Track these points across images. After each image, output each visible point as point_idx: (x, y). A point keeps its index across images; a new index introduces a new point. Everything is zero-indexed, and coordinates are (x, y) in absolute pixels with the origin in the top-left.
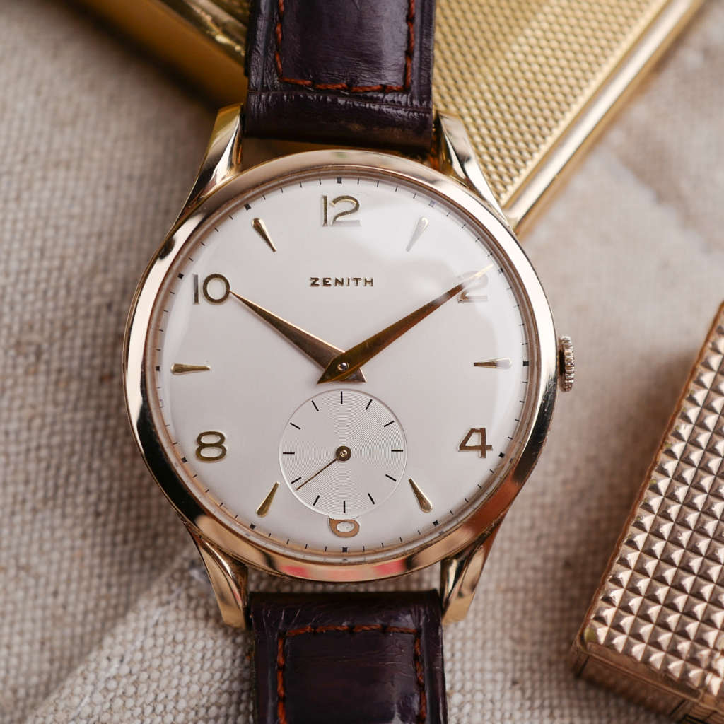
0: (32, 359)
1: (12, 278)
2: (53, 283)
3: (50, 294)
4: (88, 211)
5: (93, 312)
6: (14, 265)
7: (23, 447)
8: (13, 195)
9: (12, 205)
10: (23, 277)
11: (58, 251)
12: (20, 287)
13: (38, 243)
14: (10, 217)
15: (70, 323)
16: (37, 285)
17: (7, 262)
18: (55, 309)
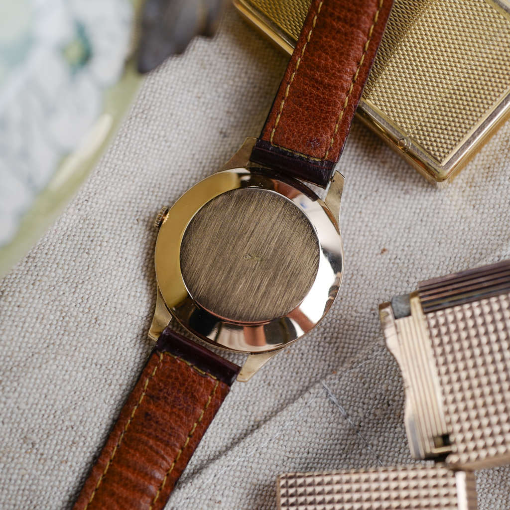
0: (30, 446)
1: (29, 406)
2: (48, 411)
3: (46, 416)
4: (73, 378)
5: (64, 428)
6: (31, 400)
7: (17, 488)
8: (38, 365)
9: (37, 371)
10: (34, 406)
11: (54, 397)
12: (32, 411)
13: (45, 391)
14: (35, 376)
15: (52, 432)
16: (40, 411)
17: (28, 398)
18: (46, 424)
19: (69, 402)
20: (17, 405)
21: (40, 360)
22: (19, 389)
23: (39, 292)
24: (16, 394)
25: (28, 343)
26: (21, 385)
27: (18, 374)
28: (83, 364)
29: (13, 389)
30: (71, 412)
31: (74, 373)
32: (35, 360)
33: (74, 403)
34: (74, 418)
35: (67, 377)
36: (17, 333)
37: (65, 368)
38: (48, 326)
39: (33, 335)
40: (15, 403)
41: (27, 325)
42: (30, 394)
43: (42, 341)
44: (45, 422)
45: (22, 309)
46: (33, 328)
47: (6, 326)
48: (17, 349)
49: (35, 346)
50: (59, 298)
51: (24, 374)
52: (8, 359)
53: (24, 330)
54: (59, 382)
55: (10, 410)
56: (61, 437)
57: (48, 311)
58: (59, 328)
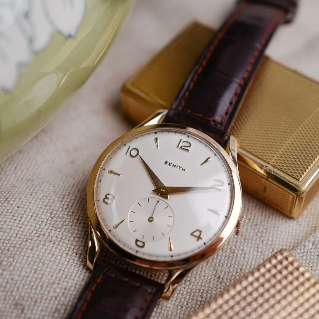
0: (20, 311)
1: (21, 278)
2: (37, 283)
3: (34, 287)
4: (58, 261)
5: (49, 298)
6: (23, 273)
8: (30, 247)
9: (29, 251)
10: (25, 278)
11: (42, 272)
12: (23, 282)
13: (35, 267)
14: (27, 255)
15: (39, 300)
16: (30, 283)
17: (21, 271)
18: (35, 294)
19: (54, 278)
20: (11, 277)
21: (32, 244)
22: (14, 264)
23: (35, 199)
24: (12, 268)
25: (23, 231)
26: (15, 261)
27: (14, 253)
28: (66, 252)
29: (9, 264)
30: (55, 286)
31: (59, 257)
32: (28, 244)
33: (58, 279)
34: (58, 290)
35: (53, 259)
36: (16, 225)
37: (52, 253)
38: (40, 223)
39: (28, 227)
40: (10, 275)
41: (23, 219)
42: (22, 268)
43: (35, 232)
44: (33, 292)
45: (20, 209)
46: (28, 222)
47: (7, 219)
48: (15, 235)
49: (28, 235)
50: (50, 204)
51: (18, 253)
52: (7, 242)
53: (21, 223)
54: (46, 262)
55: (5, 280)
56: (46, 305)
57: (41, 213)
58: (48, 225)
